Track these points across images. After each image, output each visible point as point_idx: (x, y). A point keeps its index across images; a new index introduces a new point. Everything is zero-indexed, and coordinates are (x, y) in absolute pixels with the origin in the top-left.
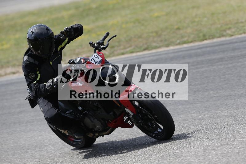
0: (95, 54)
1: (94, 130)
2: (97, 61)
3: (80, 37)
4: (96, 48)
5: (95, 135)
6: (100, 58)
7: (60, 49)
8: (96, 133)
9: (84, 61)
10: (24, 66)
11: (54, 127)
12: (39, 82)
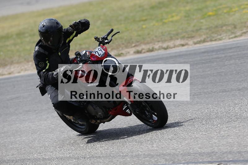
0: (99, 47)
1: (97, 117)
2: (100, 54)
3: (86, 32)
4: (100, 43)
5: (97, 121)
6: (104, 52)
7: (68, 41)
8: (98, 120)
9: (89, 54)
10: (35, 55)
11: (60, 113)
12: (48, 71)
